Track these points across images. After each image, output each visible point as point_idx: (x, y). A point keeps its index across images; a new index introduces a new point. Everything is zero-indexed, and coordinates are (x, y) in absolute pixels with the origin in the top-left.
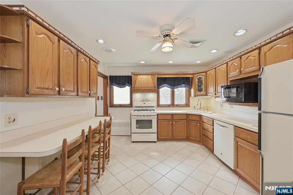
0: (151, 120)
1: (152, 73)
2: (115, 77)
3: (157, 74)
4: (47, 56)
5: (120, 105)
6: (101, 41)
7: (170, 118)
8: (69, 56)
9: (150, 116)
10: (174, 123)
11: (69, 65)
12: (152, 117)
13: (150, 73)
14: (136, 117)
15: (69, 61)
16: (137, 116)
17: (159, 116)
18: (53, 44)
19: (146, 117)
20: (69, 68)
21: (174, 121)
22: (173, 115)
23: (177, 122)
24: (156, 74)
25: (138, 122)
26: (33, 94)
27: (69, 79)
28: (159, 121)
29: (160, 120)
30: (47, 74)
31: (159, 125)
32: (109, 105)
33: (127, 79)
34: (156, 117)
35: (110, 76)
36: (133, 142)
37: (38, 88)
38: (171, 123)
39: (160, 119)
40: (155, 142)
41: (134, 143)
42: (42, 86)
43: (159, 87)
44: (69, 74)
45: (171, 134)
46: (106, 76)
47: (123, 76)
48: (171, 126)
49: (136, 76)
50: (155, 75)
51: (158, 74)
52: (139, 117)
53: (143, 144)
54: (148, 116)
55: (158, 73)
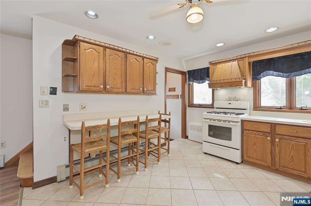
0: (230, 129)
1: (240, 57)
2: (193, 72)
3: (247, 56)
4: (93, 64)
5: (200, 105)
6: (151, 37)
7: (268, 130)
8: (115, 60)
9: (229, 122)
10: (277, 140)
11: (116, 67)
12: (231, 123)
13: (236, 58)
14: (208, 120)
15: (116, 64)
16: (210, 119)
17: (245, 123)
18: (99, 53)
19: (216, 121)
20: (116, 69)
21: (277, 136)
22: (275, 126)
23: (286, 139)
24: (245, 57)
25: (211, 127)
26: (83, 91)
27: (116, 78)
28: (245, 132)
29: (246, 130)
30: (93, 76)
31: (245, 138)
32: (187, 105)
33: (207, 71)
34: (239, 124)
35: (188, 71)
36: (206, 153)
37: (86, 86)
38: (269, 138)
39: (248, 129)
40: (237, 163)
41: (206, 155)
42: (89, 85)
43: (257, 77)
44: (115, 74)
45: (269, 158)
46: (184, 72)
47: (201, 69)
48: (269, 145)
49: (216, 66)
50: (245, 59)
51: (249, 57)
52: (212, 121)
53: (215, 160)
54: (225, 121)
55: (250, 54)
